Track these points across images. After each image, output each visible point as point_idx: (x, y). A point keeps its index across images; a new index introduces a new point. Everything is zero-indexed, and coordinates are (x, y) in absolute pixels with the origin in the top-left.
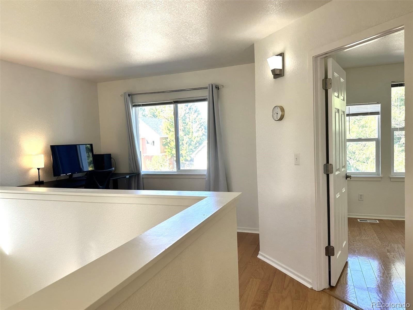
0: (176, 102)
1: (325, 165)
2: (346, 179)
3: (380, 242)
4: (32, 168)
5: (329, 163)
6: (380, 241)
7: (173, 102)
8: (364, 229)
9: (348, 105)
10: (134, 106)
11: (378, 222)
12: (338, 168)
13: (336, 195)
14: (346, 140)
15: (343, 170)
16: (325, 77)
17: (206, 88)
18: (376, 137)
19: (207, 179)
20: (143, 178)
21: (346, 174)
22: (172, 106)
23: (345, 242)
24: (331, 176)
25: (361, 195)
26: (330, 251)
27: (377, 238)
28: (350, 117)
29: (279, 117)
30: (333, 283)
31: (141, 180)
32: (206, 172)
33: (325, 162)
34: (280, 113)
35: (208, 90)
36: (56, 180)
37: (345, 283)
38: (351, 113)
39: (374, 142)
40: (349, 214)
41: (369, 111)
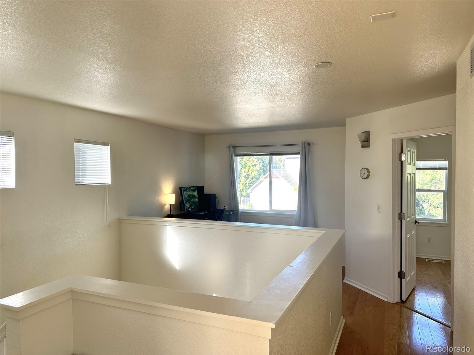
0: (272, 154)
1: (399, 213)
2: (415, 224)
3: (443, 277)
4: (166, 204)
5: (403, 212)
6: (443, 275)
7: (270, 154)
8: (431, 267)
9: (419, 161)
10: (236, 155)
11: (443, 262)
12: (408, 216)
13: (407, 235)
14: (415, 190)
15: (413, 217)
16: (401, 152)
17: (300, 145)
18: (444, 188)
19: (297, 219)
20: (240, 215)
21: (415, 220)
22: (268, 157)
23: (413, 272)
24: (404, 222)
25: (429, 239)
26: (401, 275)
27: (441, 273)
28: (421, 171)
29: (366, 176)
30: (404, 299)
31: (239, 216)
32: (296, 213)
33: (400, 212)
34: (367, 173)
35: (301, 146)
36: (178, 214)
37: (412, 300)
38: (421, 167)
39: (442, 193)
40: (417, 254)
41: (437, 166)
